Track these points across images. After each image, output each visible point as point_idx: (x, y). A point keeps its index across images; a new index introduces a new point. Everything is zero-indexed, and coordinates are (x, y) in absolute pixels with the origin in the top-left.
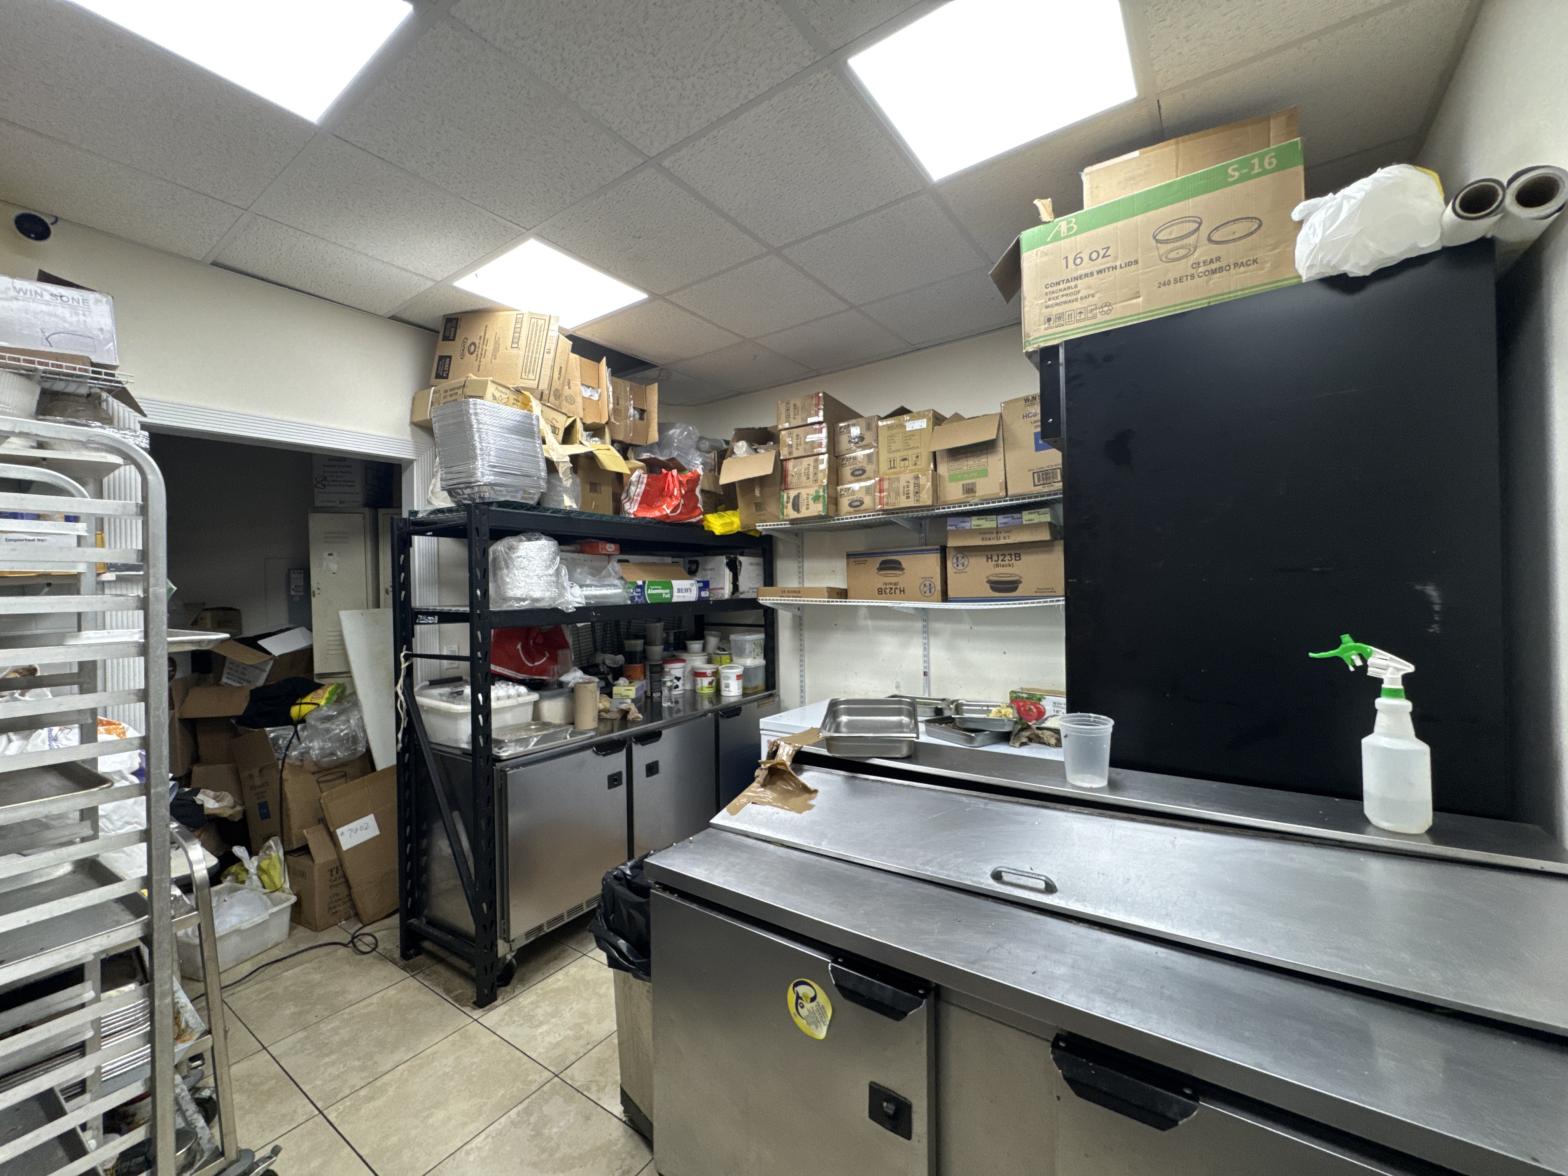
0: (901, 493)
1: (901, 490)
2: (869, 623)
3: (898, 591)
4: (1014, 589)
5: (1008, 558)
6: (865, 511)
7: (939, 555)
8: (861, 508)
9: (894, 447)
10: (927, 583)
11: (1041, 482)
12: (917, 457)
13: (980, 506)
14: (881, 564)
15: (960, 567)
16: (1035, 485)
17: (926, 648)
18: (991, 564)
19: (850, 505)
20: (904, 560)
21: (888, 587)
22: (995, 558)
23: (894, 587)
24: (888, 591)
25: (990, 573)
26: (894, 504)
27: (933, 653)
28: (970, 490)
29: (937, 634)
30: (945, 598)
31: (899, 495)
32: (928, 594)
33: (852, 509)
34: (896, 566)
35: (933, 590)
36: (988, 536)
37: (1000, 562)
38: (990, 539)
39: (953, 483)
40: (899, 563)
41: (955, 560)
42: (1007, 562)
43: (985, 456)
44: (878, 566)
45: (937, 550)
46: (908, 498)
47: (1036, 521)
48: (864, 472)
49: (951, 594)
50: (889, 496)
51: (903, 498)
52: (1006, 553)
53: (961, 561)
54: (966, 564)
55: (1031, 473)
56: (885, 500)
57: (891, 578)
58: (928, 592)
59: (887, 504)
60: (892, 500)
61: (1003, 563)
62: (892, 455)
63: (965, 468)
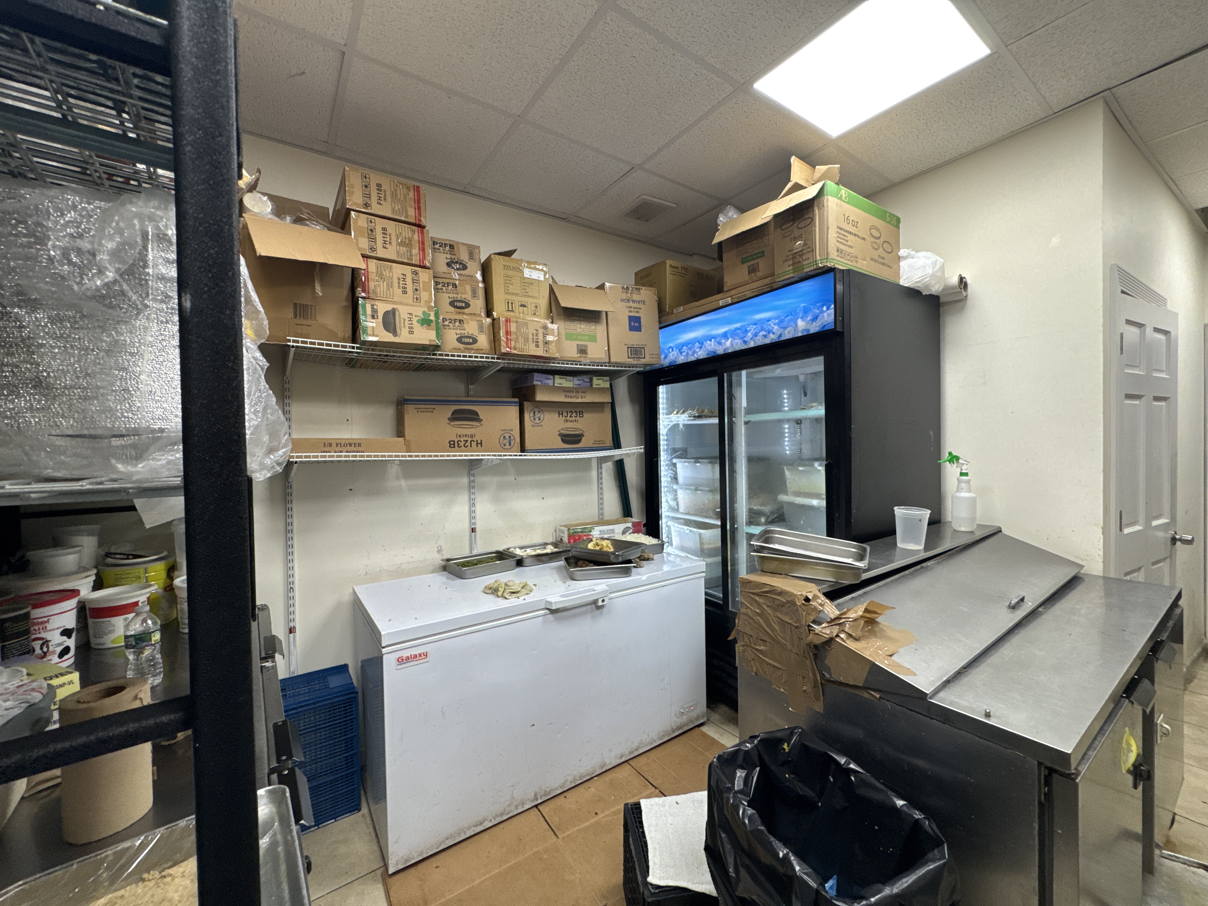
0: (530, 341)
1: (530, 337)
2: (403, 483)
3: (474, 444)
4: (579, 442)
5: (574, 415)
6: (478, 350)
7: (518, 408)
8: (474, 346)
9: (511, 289)
10: (507, 436)
11: (633, 356)
12: (536, 307)
13: (587, 367)
14: (453, 413)
15: (537, 421)
16: (629, 358)
17: (472, 504)
18: (562, 419)
19: (459, 340)
20: (480, 410)
21: (462, 439)
22: (565, 414)
23: (470, 439)
24: (462, 444)
25: (561, 427)
26: (522, 351)
27: (479, 508)
28: (583, 351)
29: (483, 488)
30: (523, 449)
31: (528, 342)
32: (507, 446)
33: (461, 346)
34: (473, 417)
35: (512, 442)
36: (570, 394)
37: (568, 418)
38: (571, 397)
39: (569, 342)
40: (476, 414)
41: (532, 414)
42: (574, 418)
43: (594, 324)
44: (449, 415)
45: (516, 402)
46: (537, 346)
47: (602, 386)
48: (468, 305)
49: (528, 445)
50: (516, 340)
51: (532, 346)
52: (573, 410)
53: (538, 415)
54: (542, 418)
55: (626, 347)
56: (513, 343)
57: (465, 429)
58: (507, 444)
59: (515, 349)
60: (520, 345)
61: (571, 419)
62: (511, 298)
63: (579, 330)
